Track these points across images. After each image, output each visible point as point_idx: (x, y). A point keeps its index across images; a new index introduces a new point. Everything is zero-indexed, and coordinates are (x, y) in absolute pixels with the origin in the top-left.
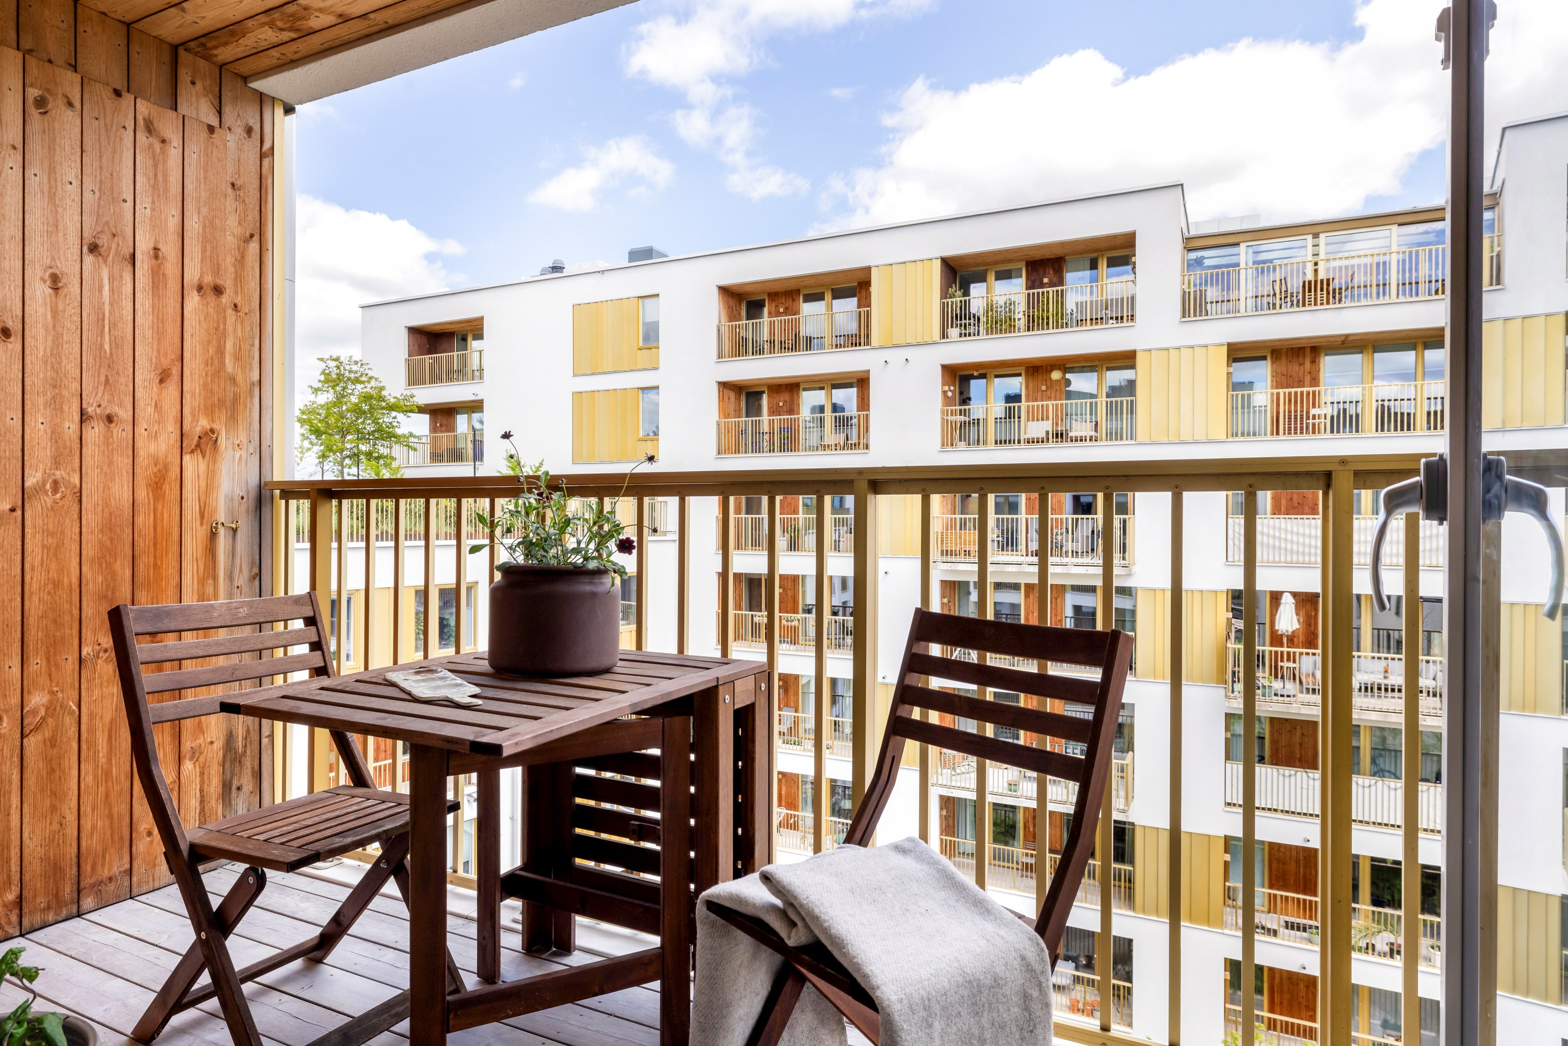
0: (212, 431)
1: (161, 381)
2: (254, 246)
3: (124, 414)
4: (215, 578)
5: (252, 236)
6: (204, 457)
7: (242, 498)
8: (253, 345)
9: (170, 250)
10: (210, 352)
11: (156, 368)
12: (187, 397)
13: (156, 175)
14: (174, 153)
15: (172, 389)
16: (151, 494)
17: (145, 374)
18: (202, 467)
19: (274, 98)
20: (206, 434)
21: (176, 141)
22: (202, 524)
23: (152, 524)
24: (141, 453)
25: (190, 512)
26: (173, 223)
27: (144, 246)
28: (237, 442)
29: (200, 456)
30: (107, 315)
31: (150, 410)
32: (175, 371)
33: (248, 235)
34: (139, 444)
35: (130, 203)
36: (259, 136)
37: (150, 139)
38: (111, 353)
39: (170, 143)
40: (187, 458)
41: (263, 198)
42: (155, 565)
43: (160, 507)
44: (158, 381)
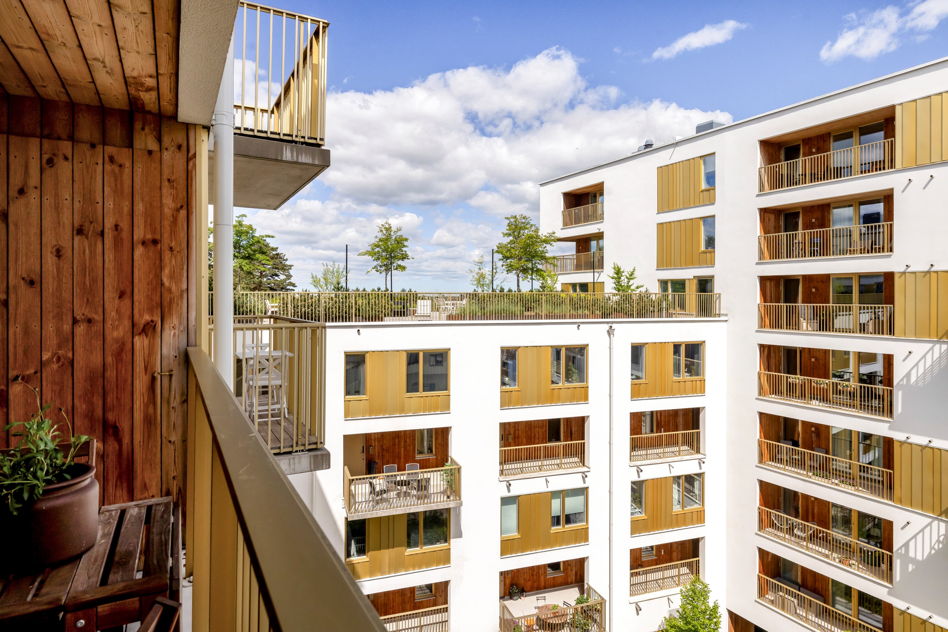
0: (152, 321)
1: (120, 297)
2: (183, 212)
3: (98, 317)
4: (155, 404)
5: (182, 207)
6: (147, 337)
7: (176, 357)
8: (183, 269)
9: (125, 225)
10: (151, 277)
11: (117, 290)
12: (136, 304)
13: (116, 185)
14: (127, 171)
15: (127, 302)
16: (114, 360)
17: (110, 294)
18: (146, 341)
19: (195, 125)
20: (148, 323)
21: (128, 164)
22: (146, 374)
23: (115, 376)
24: (109, 338)
25: (138, 368)
26: (126, 209)
27: (109, 224)
28: (172, 325)
29: (145, 337)
30: (88, 266)
31: (113, 314)
32: (128, 291)
33: (179, 206)
34: (107, 332)
35: (101, 204)
36: (186, 148)
37: (113, 166)
38: (90, 285)
39: (125, 166)
40: (136, 339)
41: (189, 182)
42: (117, 398)
43: (120, 366)
44: (117, 298)
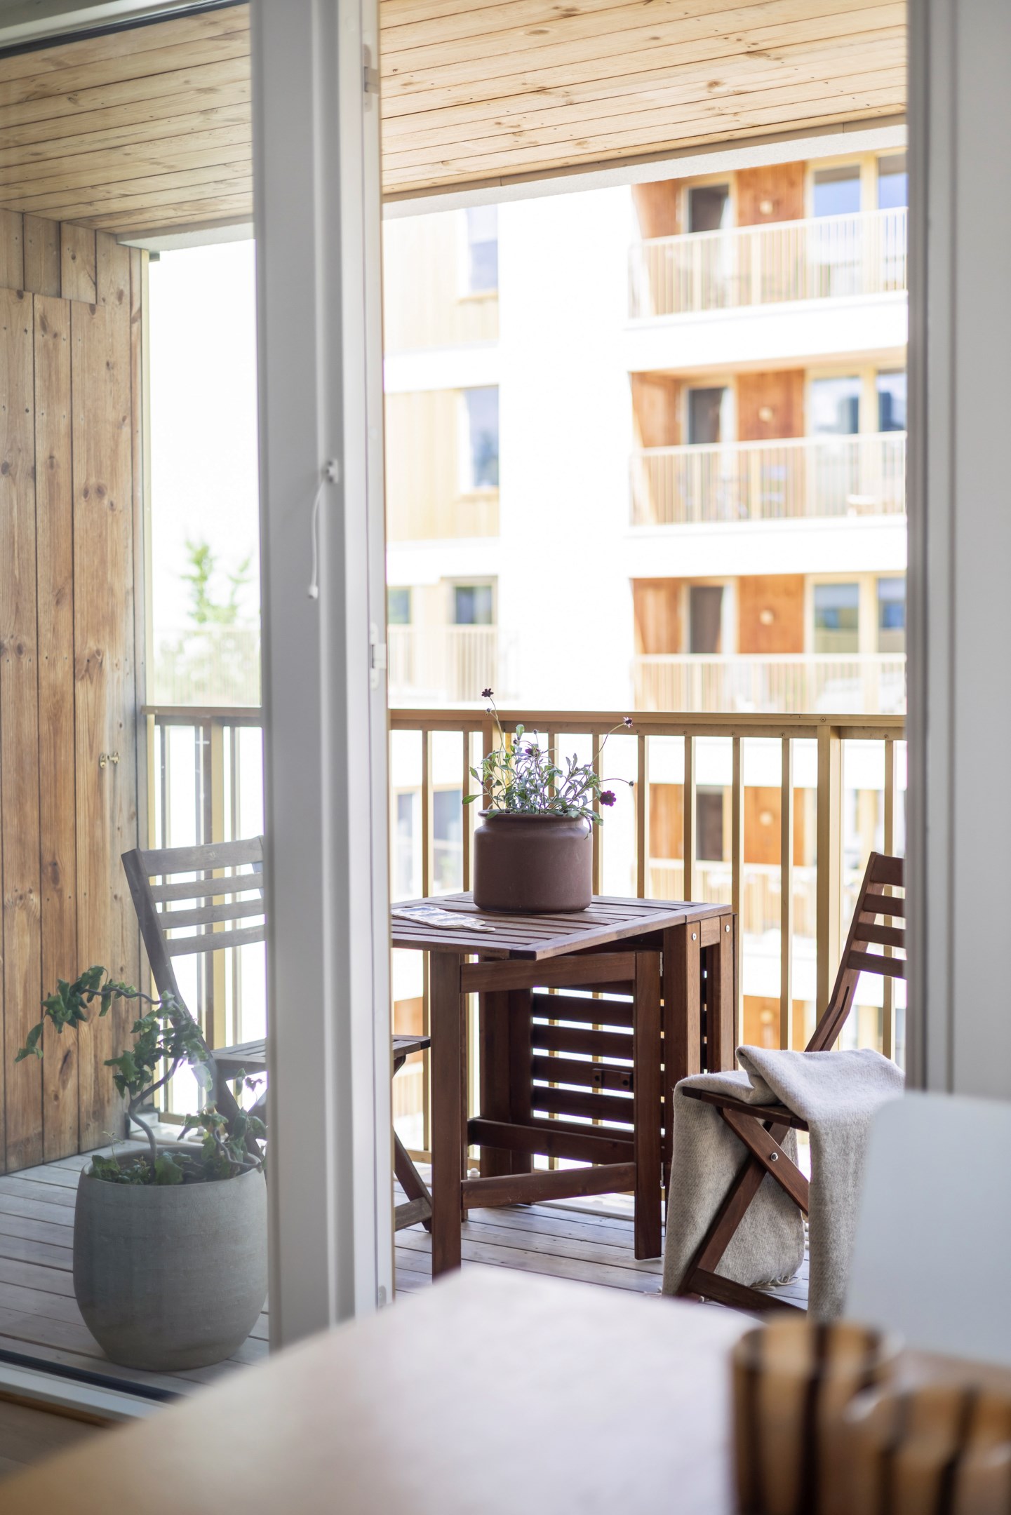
0: (98, 652)
1: (58, 603)
2: (126, 430)
3: (29, 642)
4: (102, 818)
5: (124, 419)
6: (92, 683)
7: (121, 726)
8: (127, 547)
9: (61, 456)
10: (96, 563)
11: (54, 588)
12: (78, 616)
13: (50, 375)
14: (64, 345)
15: (65, 613)
16: (51, 728)
17: (45, 597)
18: (91, 695)
19: (141, 249)
20: (94, 656)
21: (65, 335)
22: (91, 758)
23: (52, 760)
24: (44, 683)
25: (82, 745)
26: (63, 424)
27: (42, 456)
28: (115, 662)
29: (89, 682)
30: (16, 539)
31: (49, 635)
32: (68, 591)
33: (121, 418)
34: (42, 674)
35: (31, 412)
36: (129, 299)
37: (45, 336)
38: (20, 579)
39: (61, 335)
40: (78, 684)
41: (133, 371)
42: (56, 804)
43: (58, 742)
44: (55, 603)
